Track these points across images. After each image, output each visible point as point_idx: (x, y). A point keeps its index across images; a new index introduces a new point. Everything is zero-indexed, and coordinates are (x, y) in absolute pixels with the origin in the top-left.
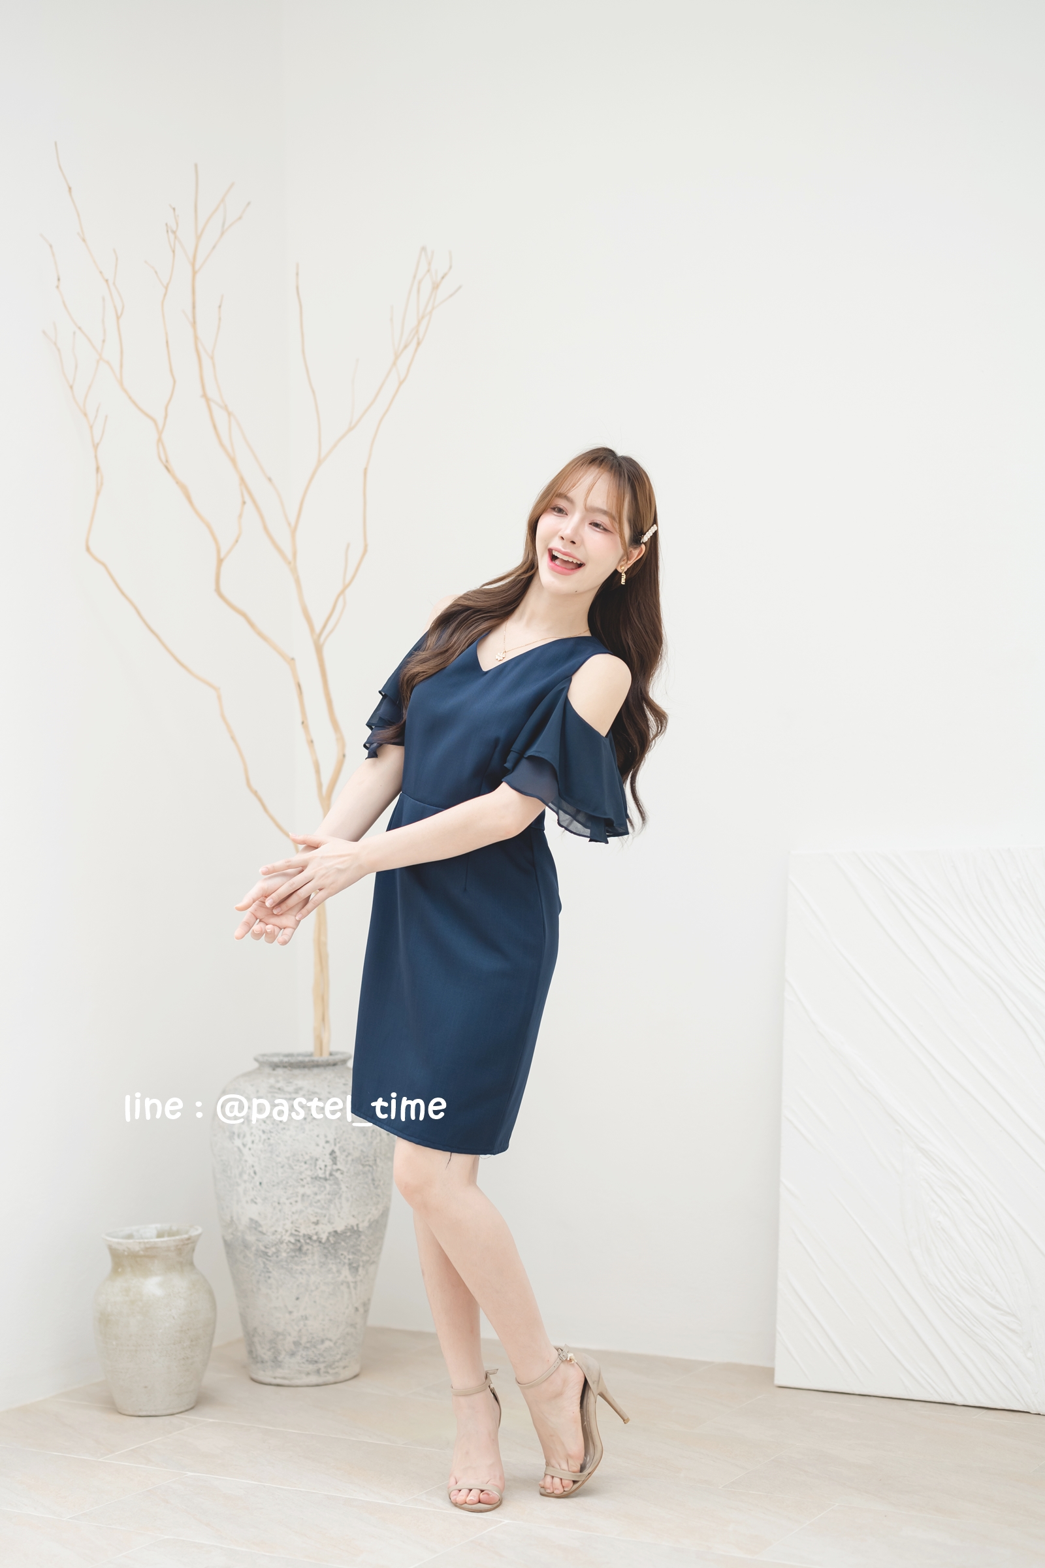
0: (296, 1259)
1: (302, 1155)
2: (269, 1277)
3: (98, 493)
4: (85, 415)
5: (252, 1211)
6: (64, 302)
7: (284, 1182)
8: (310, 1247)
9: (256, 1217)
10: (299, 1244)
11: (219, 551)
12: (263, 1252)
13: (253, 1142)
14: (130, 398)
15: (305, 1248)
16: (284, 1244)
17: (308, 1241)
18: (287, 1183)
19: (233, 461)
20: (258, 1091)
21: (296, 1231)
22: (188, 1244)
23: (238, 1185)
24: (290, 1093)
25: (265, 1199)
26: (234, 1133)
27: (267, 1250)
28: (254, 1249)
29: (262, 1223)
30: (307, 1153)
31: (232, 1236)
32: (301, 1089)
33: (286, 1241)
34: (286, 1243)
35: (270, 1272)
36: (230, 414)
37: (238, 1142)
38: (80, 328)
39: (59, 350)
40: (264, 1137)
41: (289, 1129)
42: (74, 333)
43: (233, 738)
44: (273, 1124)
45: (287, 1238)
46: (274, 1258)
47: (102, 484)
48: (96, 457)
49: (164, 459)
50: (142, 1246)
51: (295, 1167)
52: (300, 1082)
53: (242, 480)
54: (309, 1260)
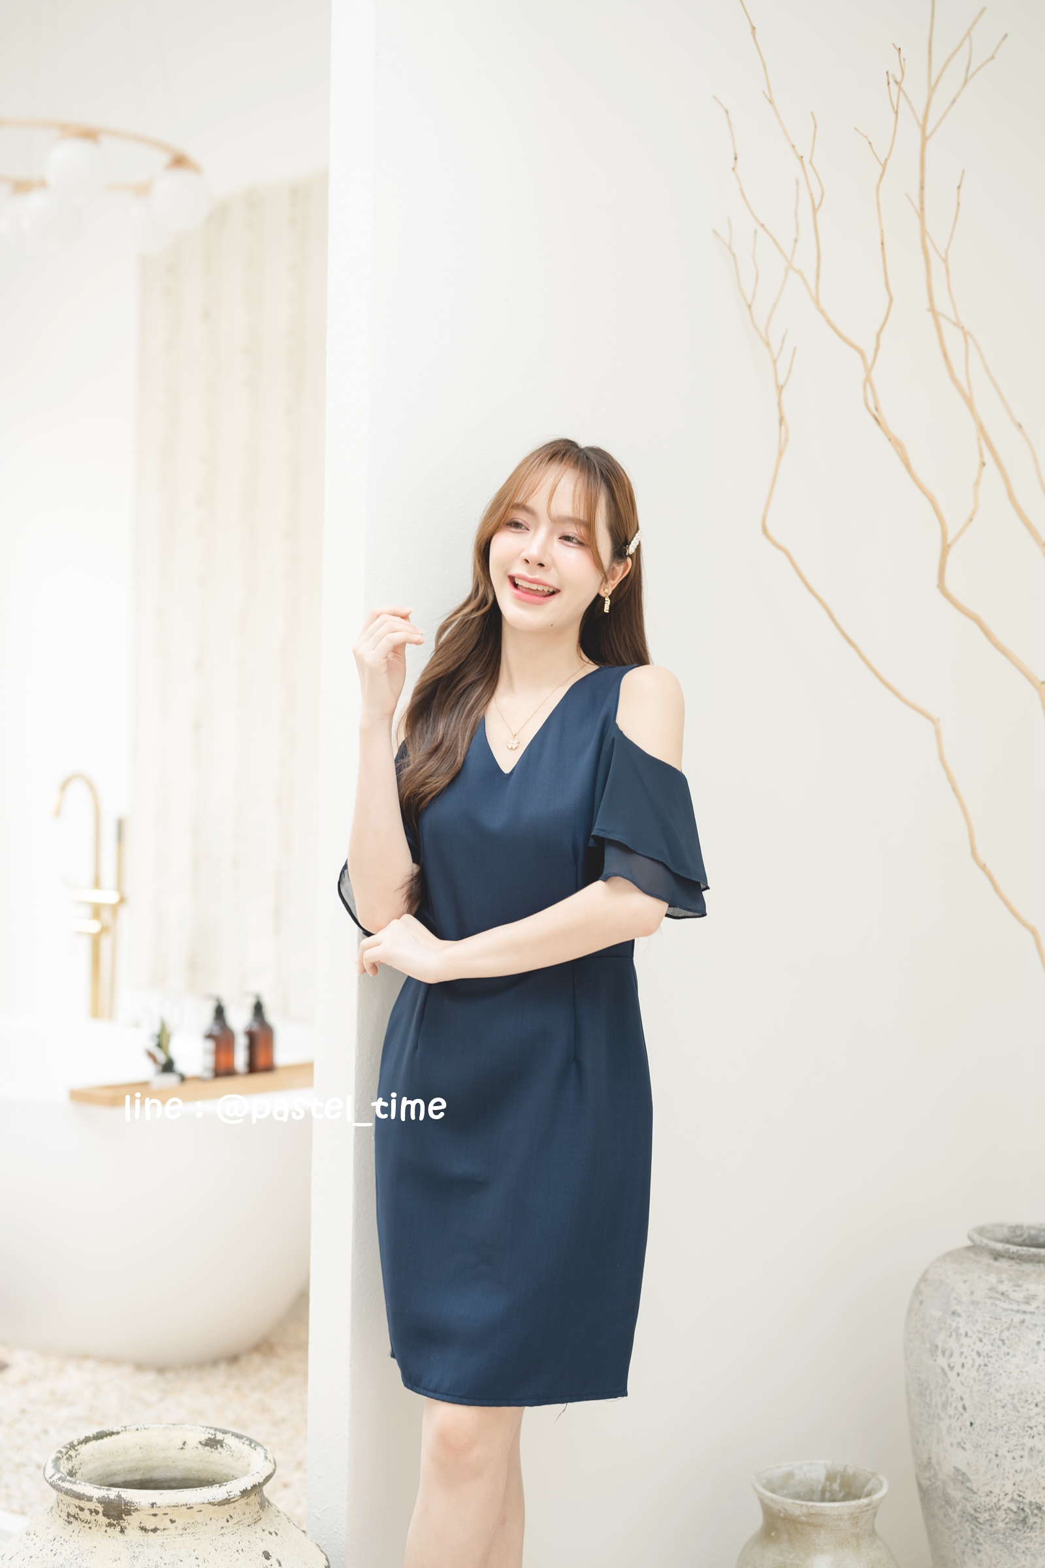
0: (1017, 1533)
1: (1032, 1394)
2: (979, 1551)
3: (781, 454)
4: (768, 344)
5: (957, 1459)
6: (741, 190)
7: (1006, 1428)
8: (1038, 1520)
9: (964, 1468)
10: (1023, 1515)
11: (944, 535)
12: (971, 1515)
13: (963, 1366)
14: (828, 321)
15: (1031, 1520)
16: (1002, 1511)
17: (1036, 1511)
18: (1009, 1429)
19: (969, 402)
20: (972, 1293)
21: (1020, 1496)
22: (867, 1511)
23: (940, 1418)
24: (1018, 1302)
25: (977, 1446)
26: (937, 1347)
27: (977, 1515)
28: (958, 1508)
29: (971, 1477)
30: (1039, 1393)
31: (929, 1483)
32: (1034, 1297)
33: (1005, 1507)
34: (1005, 1510)
35: (980, 1544)
36: (966, 334)
37: (942, 1361)
38: (762, 225)
39: (734, 255)
40: (979, 1361)
41: (1014, 1356)
42: (756, 232)
43: (955, 790)
44: (992, 1344)
45: (1005, 1503)
46: (987, 1527)
47: (787, 440)
48: (779, 404)
49: (872, 407)
50: (805, 1510)
51: (1021, 1410)
52: (1033, 1287)
53: (981, 429)
54: (1036, 1536)
